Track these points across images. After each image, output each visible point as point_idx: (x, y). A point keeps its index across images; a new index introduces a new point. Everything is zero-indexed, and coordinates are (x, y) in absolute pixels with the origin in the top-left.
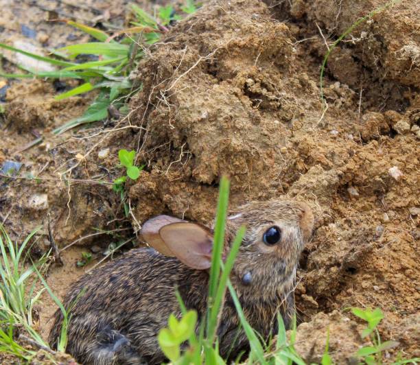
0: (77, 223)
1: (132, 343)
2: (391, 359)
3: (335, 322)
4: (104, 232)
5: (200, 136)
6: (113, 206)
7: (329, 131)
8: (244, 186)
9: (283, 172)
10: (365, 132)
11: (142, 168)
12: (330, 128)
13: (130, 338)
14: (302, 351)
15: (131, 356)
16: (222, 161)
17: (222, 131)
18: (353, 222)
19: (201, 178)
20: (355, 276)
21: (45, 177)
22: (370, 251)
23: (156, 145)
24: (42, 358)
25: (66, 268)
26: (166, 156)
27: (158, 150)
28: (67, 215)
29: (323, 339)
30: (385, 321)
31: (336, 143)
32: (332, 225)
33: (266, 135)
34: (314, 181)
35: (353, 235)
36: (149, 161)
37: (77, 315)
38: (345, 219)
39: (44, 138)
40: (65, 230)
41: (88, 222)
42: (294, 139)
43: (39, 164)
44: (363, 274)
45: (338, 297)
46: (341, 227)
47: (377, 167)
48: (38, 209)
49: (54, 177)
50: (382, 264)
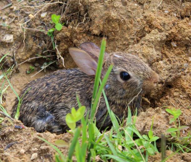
0: (28, 51)
1: (55, 118)
2: (185, 134)
3: (157, 113)
4: (42, 57)
5: (95, 10)
6: (47, 44)
7: (163, 11)
8: (117, 37)
9: (137, 32)
10: (183, 13)
11: (63, 24)
12: (164, 9)
13: (55, 116)
14: (139, 127)
15: (54, 125)
16: (106, 24)
17: (106, 8)
18: (172, 61)
19: (94, 32)
20: (171, 89)
21: (12, 26)
22: (180, 77)
23: (71, 13)
24: (7, 121)
25: (21, 74)
26: (76, 19)
27: (72, 15)
28: (23, 46)
29: (150, 122)
30: (184, 114)
31: (167, 18)
32: (161, 62)
33: (129, 12)
34: (153, 38)
35: (171, 68)
36: (67, 21)
37: (27, 102)
38: (168, 59)
39: (13, 4)
40: (22, 54)
41: (33, 51)
42: (145, 15)
43: (10, 18)
44: (175, 89)
45: (161, 100)
46: (165, 63)
47: (187, 32)
48: (8, 42)
49: (17, 26)
50: (185, 84)
